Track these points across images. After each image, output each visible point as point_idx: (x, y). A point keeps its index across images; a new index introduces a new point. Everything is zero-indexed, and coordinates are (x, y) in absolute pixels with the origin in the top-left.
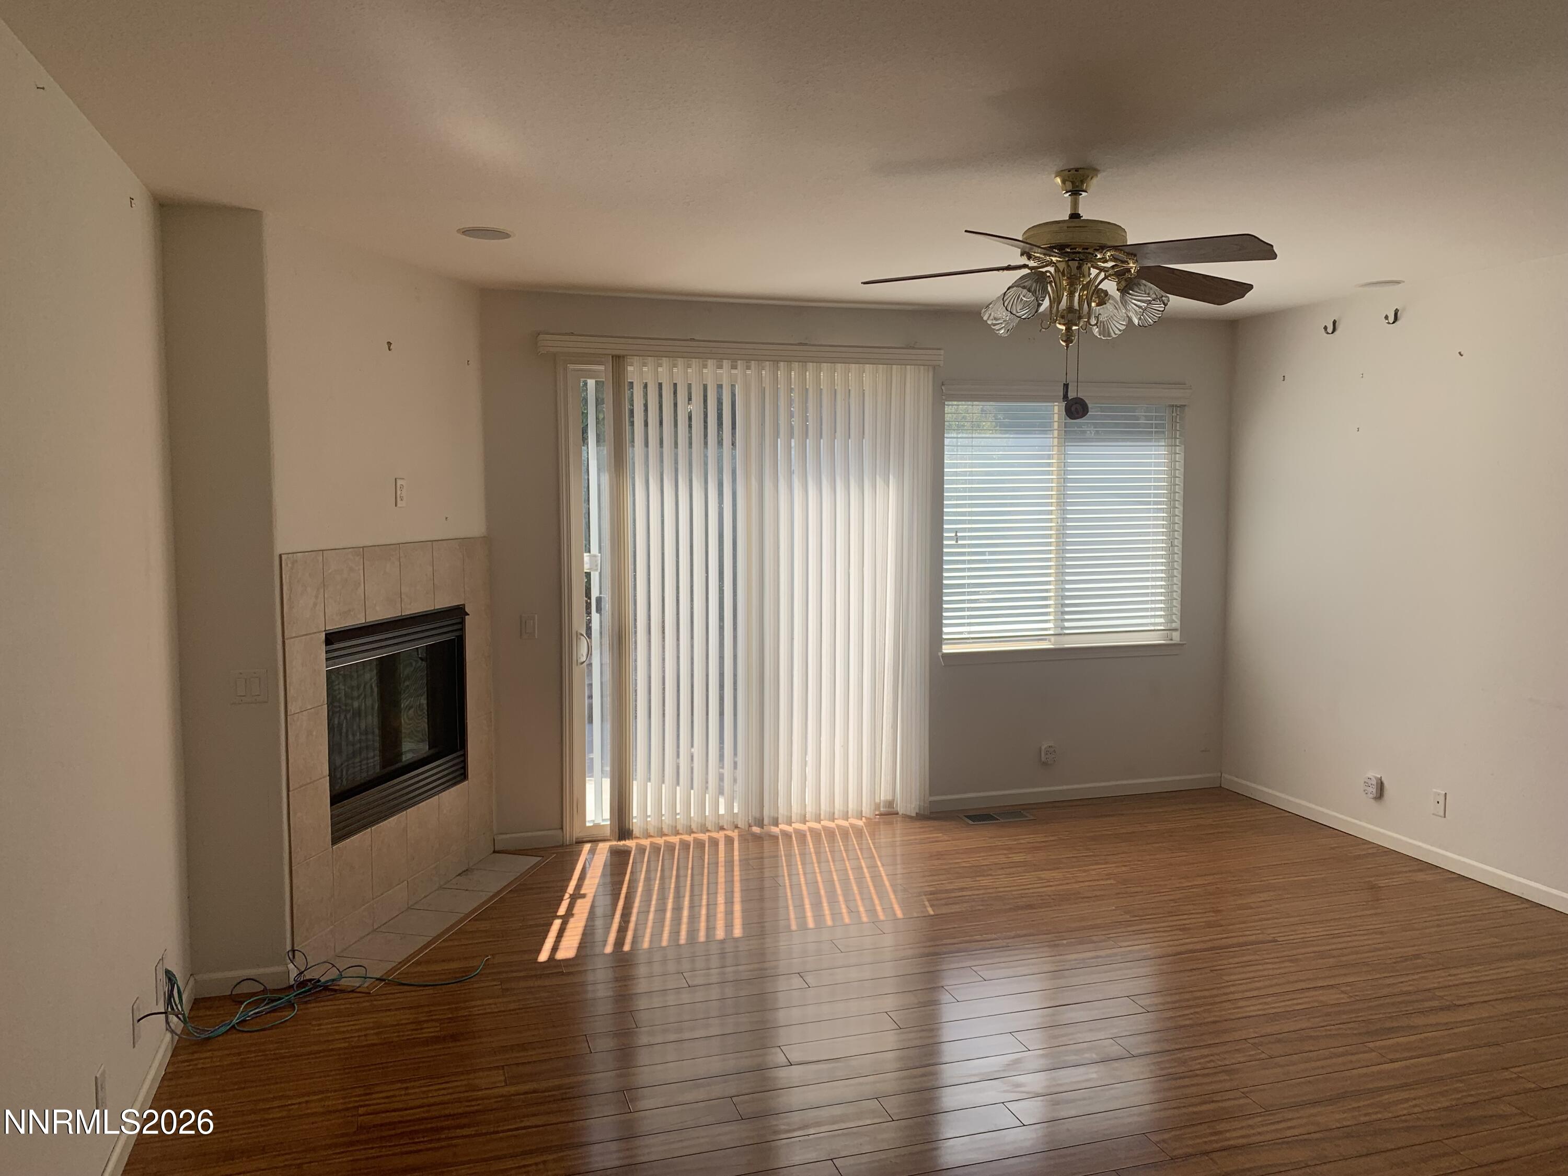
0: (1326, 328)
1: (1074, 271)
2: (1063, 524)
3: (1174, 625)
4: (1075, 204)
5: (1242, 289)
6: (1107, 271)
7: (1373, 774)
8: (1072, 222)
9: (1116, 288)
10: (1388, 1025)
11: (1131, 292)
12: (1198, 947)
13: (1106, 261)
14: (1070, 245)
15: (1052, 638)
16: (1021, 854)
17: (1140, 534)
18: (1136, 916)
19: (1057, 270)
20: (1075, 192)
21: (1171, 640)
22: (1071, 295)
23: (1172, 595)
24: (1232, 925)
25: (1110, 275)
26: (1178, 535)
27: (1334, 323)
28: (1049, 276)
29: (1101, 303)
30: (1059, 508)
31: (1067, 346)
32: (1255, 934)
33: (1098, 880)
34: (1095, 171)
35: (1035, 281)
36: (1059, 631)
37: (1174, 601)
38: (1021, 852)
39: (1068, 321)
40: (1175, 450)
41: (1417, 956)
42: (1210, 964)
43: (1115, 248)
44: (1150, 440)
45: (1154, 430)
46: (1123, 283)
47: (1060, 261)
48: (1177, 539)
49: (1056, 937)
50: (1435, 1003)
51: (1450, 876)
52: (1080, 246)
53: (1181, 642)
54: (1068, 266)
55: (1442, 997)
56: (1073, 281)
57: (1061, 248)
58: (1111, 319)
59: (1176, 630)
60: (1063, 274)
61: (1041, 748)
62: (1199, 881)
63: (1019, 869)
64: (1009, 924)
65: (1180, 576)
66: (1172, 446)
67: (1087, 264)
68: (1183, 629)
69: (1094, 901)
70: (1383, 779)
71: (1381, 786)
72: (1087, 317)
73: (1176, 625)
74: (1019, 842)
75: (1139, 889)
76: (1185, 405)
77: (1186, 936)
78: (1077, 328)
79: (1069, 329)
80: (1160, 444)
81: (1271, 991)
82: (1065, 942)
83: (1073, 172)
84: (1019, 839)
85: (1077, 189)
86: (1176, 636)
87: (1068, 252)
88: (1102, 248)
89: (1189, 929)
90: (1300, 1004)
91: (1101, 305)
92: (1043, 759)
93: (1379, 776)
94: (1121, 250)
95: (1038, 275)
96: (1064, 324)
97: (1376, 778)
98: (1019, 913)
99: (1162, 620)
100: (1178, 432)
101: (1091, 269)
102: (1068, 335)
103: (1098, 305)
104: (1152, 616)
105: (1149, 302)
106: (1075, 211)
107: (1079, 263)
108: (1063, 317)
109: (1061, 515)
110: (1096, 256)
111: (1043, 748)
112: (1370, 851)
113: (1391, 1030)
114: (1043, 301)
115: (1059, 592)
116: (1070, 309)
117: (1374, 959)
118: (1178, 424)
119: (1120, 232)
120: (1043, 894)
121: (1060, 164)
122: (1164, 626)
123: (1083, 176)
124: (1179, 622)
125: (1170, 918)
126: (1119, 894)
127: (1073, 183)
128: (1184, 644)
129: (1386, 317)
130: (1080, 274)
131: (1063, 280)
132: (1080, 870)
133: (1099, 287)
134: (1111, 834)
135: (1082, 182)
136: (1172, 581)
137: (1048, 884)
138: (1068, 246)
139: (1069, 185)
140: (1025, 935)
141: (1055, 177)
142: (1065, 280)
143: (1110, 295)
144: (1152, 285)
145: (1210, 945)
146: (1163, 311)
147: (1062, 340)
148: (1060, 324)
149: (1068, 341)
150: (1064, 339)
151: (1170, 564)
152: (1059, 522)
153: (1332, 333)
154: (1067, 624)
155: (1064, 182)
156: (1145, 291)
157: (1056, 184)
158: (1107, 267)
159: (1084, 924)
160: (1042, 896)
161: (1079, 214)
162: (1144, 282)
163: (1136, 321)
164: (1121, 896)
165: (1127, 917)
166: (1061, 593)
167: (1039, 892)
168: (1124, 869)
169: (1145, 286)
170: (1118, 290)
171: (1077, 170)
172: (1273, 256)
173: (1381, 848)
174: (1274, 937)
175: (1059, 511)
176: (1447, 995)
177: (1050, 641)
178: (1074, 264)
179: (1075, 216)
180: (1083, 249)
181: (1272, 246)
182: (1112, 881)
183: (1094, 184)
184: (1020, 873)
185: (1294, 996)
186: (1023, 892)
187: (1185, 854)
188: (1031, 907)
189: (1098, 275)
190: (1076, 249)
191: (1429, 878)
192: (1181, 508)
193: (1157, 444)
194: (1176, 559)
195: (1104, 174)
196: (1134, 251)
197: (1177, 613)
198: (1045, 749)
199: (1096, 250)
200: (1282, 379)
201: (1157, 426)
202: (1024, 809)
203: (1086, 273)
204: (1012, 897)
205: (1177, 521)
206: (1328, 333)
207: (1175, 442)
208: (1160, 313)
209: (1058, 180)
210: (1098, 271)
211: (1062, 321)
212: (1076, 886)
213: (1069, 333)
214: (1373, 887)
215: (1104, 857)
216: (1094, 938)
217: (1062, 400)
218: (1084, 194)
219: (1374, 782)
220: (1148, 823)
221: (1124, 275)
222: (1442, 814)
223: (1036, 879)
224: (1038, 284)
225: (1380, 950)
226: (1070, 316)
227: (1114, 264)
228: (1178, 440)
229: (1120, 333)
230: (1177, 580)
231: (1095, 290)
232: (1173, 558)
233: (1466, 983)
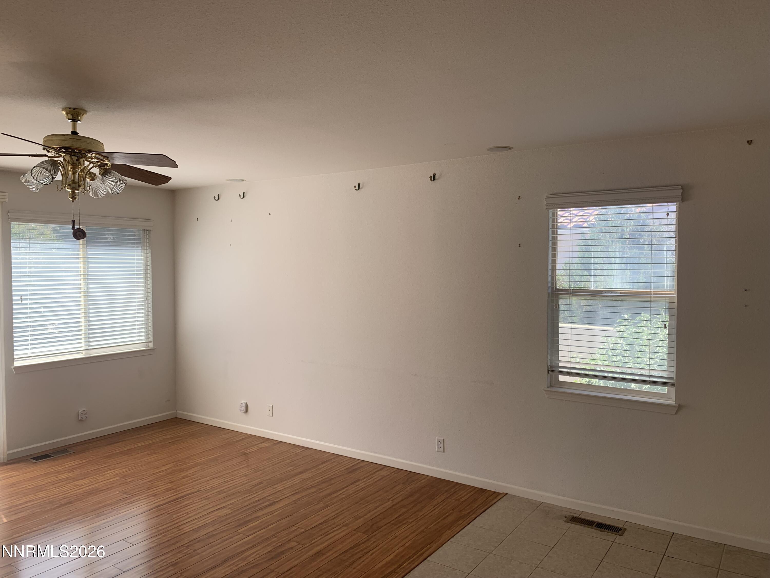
0: (215, 198)
1: (75, 162)
2: (87, 290)
3: (150, 340)
4: (74, 127)
5: (167, 179)
6: (95, 164)
7: (243, 402)
8: (72, 136)
9: (99, 173)
10: (248, 519)
11: (106, 176)
12: (161, 503)
13: (92, 159)
14: (72, 148)
15: (84, 352)
16: (66, 474)
17: (131, 294)
18: (129, 494)
19: (65, 160)
20: (74, 120)
21: (149, 347)
22: (74, 173)
23: (148, 325)
24: (178, 488)
25: (96, 166)
26: (150, 294)
27: (218, 196)
28: (60, 163)
29: (92, 179)
30: (85, 282)
31: (73, 201)
32: (190, 490)
33: (109, 479)
34: (85, 112)
35: (50, 165)
36: (87, 348)
37: (149, 327)
38: (65, 473)
39: (73, 187)
40: (147, 252)
41: (261, 483)
42: (167, 511)
43: (97, 153)
44: (134, 247)
45: (135, 242)
46: (103, 171)
47: (66, 156)
48: (149, 296)
49: (84, 516)
50: (267, 503)
51: (275, 443)
52: (77, 149)
53: (154, 348)
54: (72, 158)
55: (269, 500)
56: (75, 167)
57: (66, 149)
58: (99, 188)
59: (150, 342)
60: (69, 163)
61: (78, 412)
62: (164, 468)
63: (63, 483)
64: (56, 516)
65: (152, 315)
66: (145, 250)
67: (82, 159)
68: (154, 341)
69: (106, 491)
70: (247, 403)
71: (247, 407)
72: (83, 186)
73: (151, 339)
74: (64, 467)
75: (133, 479)
76: (150, 230)
77: (155, 499)
78: (78, 191)
79: (73, 192)
80: (139, 249)
81: (196, 517)
82: (89, 518)
83: (72, 109)
84: (64, 466)
85: (75, 119)
86: (151, 345)
87: (70, 151)
88: (90, 151)
89: (158, 494)
90: (209, 520)
91: (92, 181)
92: (80, 418)
93: (246, 402)
94: (100, 154)
95: (52, 162)
96: (70, 189)
97: (244, 403)
98: (62, 508)
99: (143, 338)
100: (148, 243)
101: (85, 161)
102: (73, 195)
103: (91, 180)
104: (138, 336)
105: (116, 182)
106: (74, 130)
107: (78, 158)
108: (69, 185)
109: (86, 285)
110: (88, 155)
111: (80, 412)
112: (243, 437)
113: (249, 521)
114: (56, 176)
115: (86, 327)
116: (74, 182)
117: (242, 489)
118: (148, 239)
119: (100, 145)
120: (77, 494)
121: (64, 104)
122: (144, 340)
123: (78, 113)
124: (152, 338)
125: (148, 491)
126: (121, 484)
127: (72, 115)
128: (155, 349)
129: (240, 195)
130: (78, 163)
131: (69, 166)
132: (100, 476)
133: (90, 171)
134: (118, 452)
135: (78, 116)
136: (148, 317)
137: (81, 487)
138: (70, 148)
139: (70, 116)
140: (66, 520)
141: (62, 111)
142: (70, 166)
143: (97, 176)
144: (118, 174)
145: (168, 500)
146: (124, 187)
147: (70, 197)
148: (68, 189)
149: (73, 198)
150: (71, 197)
151: (147, 309)
152: (85, 289)
153: (218, 200)
154: (91, 344)
155: (67, 114)
156: (113, 176)
157: (62, 114)
158: (94, 162)
159: (100, 505)
160: (77, 495)
161: (77, 132)
162: (113, 171)
163: (110, 191)
164: (122, 485)
165: (125, 496)
166: (88, 327)
167: (75, 494)
168: (124, 470)
169: (114, 173)
170: (100, 174)
171: (74, 109)
172: (177, 166)
173: (248, 435)
174: (199, 489)
175: (85, 284)
176: (271, 499)
177: (82, 353)
178: (75, 158)
179: (74, 133)
180: (79, 151)
181: (175, 162)
182: (117, 478)
183: (85, 117)
184: (64, 485)
185: (207, 516)
186: (65, 495)
187: (157, 455)
188: (70, 503)
189: (89, 165)
190: (75, 150)
191: (267, 445)
192: (151, 281)
193: (137, 249)
194: (149, 306)
195: (91, 113)
196: (108, 156)
197: (151, 333)
198: (81, 412)
199: (87, 152)
200: (197, 219)
201: (137, 240)
202: (68, 448)
203: (82, 163)
204: (58, 500)
205: (149, 288)
206: (216, 200)
207: (146, 248)
208: (123, 188)
209: (64, 112)
210: (89, 163)
211: (69, 187)
212: (97, 485)
213: (73, 194)
214: (245, 454)
215: (114, 466)
216: (105, 512)
217: (71, 229)
218: (79, 122)
219: (244, 405)
220: (138, 442)
221: (104, 166)
222: (271, 415)
223: (73, 486)
224: (52, 167)
225: (245, 484)
226: (74, 185)
227: (97, 160)
228: (148, 247)
229: (103, 196)
230: (151, 317)
231: (88, 172)
232: (148, 306)
233: (280, 491)
